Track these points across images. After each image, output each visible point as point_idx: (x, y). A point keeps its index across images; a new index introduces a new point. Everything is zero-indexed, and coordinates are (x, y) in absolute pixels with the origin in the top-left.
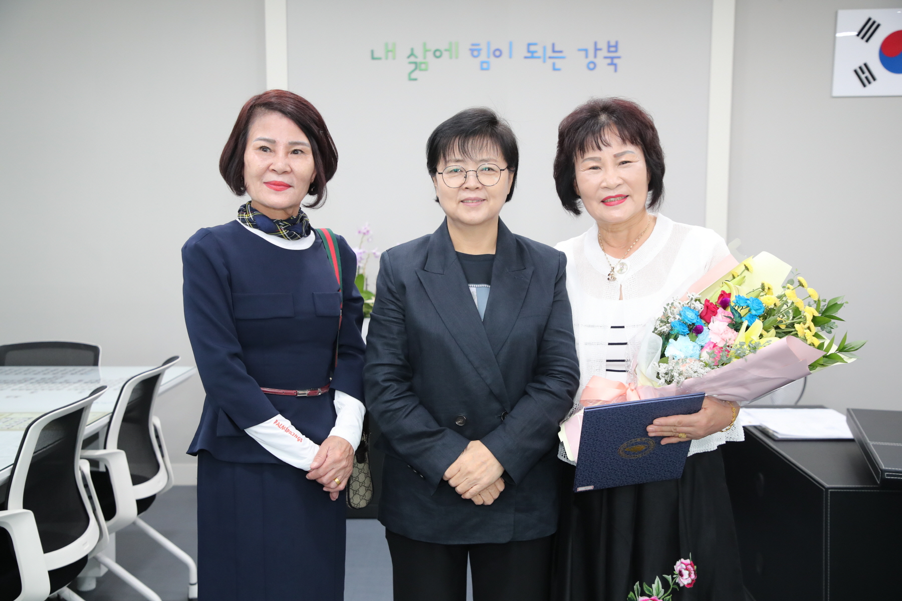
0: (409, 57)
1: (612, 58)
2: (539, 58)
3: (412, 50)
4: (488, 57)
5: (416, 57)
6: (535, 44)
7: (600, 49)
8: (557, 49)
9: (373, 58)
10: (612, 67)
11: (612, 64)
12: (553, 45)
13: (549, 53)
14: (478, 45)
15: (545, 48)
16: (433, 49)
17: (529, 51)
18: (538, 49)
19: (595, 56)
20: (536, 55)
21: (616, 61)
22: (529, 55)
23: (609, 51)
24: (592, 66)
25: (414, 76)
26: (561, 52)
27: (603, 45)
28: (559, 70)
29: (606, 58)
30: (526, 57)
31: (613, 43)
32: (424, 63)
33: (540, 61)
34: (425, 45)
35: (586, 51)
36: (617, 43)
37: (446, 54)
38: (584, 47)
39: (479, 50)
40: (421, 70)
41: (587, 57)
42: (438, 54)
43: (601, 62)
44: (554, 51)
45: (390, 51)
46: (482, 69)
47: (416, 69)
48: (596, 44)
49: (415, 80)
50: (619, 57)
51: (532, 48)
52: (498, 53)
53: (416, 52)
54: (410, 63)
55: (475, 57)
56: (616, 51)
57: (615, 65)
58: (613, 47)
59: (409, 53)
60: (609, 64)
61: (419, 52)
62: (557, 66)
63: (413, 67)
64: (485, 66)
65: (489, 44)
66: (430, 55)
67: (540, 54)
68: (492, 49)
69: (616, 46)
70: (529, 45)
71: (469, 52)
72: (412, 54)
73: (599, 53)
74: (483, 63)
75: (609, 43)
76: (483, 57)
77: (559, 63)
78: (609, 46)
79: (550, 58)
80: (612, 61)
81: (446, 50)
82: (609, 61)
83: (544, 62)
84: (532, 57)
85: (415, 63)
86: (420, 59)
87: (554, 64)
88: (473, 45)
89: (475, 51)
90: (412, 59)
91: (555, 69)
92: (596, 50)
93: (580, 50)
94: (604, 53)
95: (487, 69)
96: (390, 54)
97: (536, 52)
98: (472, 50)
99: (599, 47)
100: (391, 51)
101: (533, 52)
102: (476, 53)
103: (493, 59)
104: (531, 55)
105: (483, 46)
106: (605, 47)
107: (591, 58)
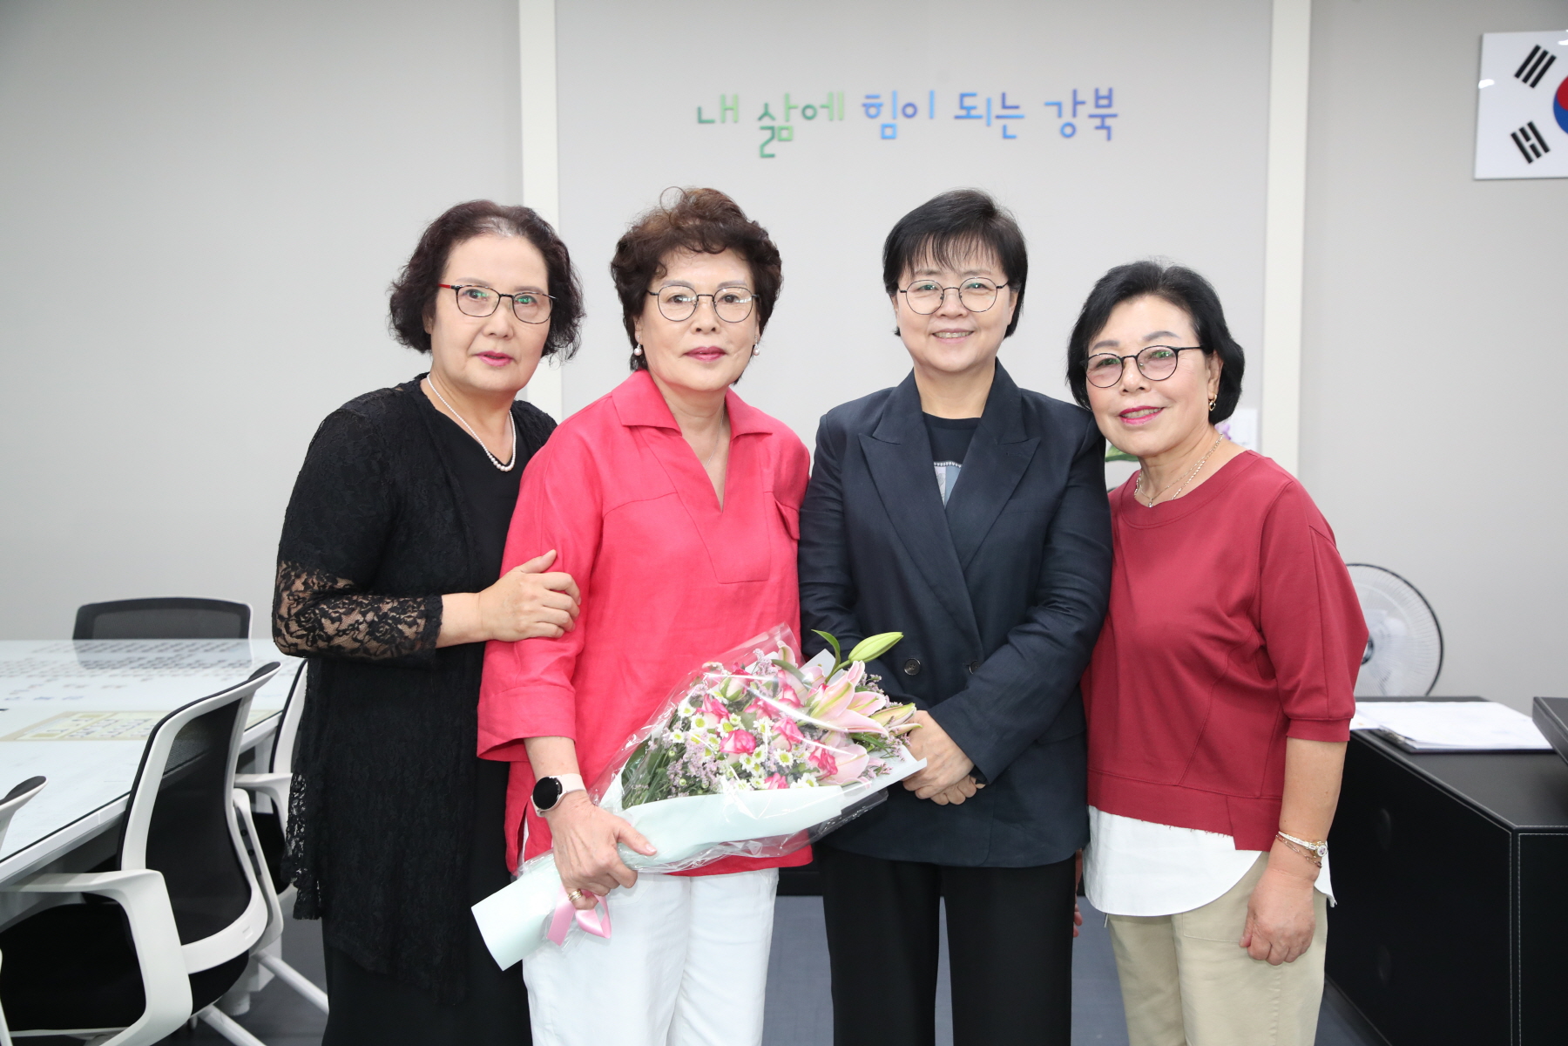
0: (760, 119)
1: (1103, 117)
2: (979, 117)
3: (766, 106)
4: (894, 118)
5: (773, 119)
6: (973, 95)
7: (1083, 103)
8: (1008, 103)
9: (701, 121)
10: (1103, 133)
11: (1102, 127)
12: (1004, 96)
13: (997, 109)
14: (877, 97)
15: (989, 102)
16: (802, 105)
17: (962, 107)
18: (979, 103)
19: (1074, 114)
20: (973, 113)
21: (1109, 122)
22: (963, 113)
23: (1097, 106)
24: (1068, 130)
25: (768, 150)
26: (1016, 107)
27: (1087, 95)
28: (1013, 137)
29: (1092, 116)
30: (957, 117)
31: (1104, 92)
32: (787, 129)
33: (983, 122)
34: (787, 97)
35: (1059, 105)
36: (1110, 91)
37: (822, 113)
38: (1057, 99)
39: (879, 106)
40: (781, 140)
41: (1060, 115)
42: (809, 112)
43: (1085, 124)
44: (1004, 107)
45: (729, 109)
46: (884, 137)
47: (772, 138)
48: (1075, 93)
49: (772, 156)
50: (1114, 116)
51: (968, 102)
52: (910, 111)
53: (772, 110)
54: (763, 128)
55: (872, 117)
56: (1109, 106)
57: (1108, 129)
58: (1104, 99)
59: (761, 111)
60: (1097, 128)
61: (777, 109)
62: (1009, 132)
63: (768, 134)
64: (888, 132)
65: (895, 95)
66: (796, 115)
67: (981, 111)
68: (901, 104)
69: (1109, 97)
70: (963, 96)
71: (863, 109)
72: (766, 114)
73: (1079, 108)
74: (885, 127)
75: (1097, 91)
76: (885, 117)
77: (1013, 127)
78: (1098, 97)
79: (998, 117)
80: (1103, 122)
81: (823, 107)
82: (1097, 122)
83: (988, 124)
84: (968, 117)
85: (772, 129)
86: (779, 122)
87: (1005, 128)
88: (868, 97)
89: (871, 107)
90: (767, 122)
91: (1006, 136)
92: (1076, 103)
93: (1048, 104)
94: (1089, 108)
95: (892, 138)
96: (729, 113)
97: (974, 108)
98: (867, 106)
99: (1080, 98)
100: (732, 109)
101: (969, 109)
102: (873, 111)
103: (901, 121)
104: (967, 113)
105: (886, 99)
106: (1090, 99)
107: (1067, 117)
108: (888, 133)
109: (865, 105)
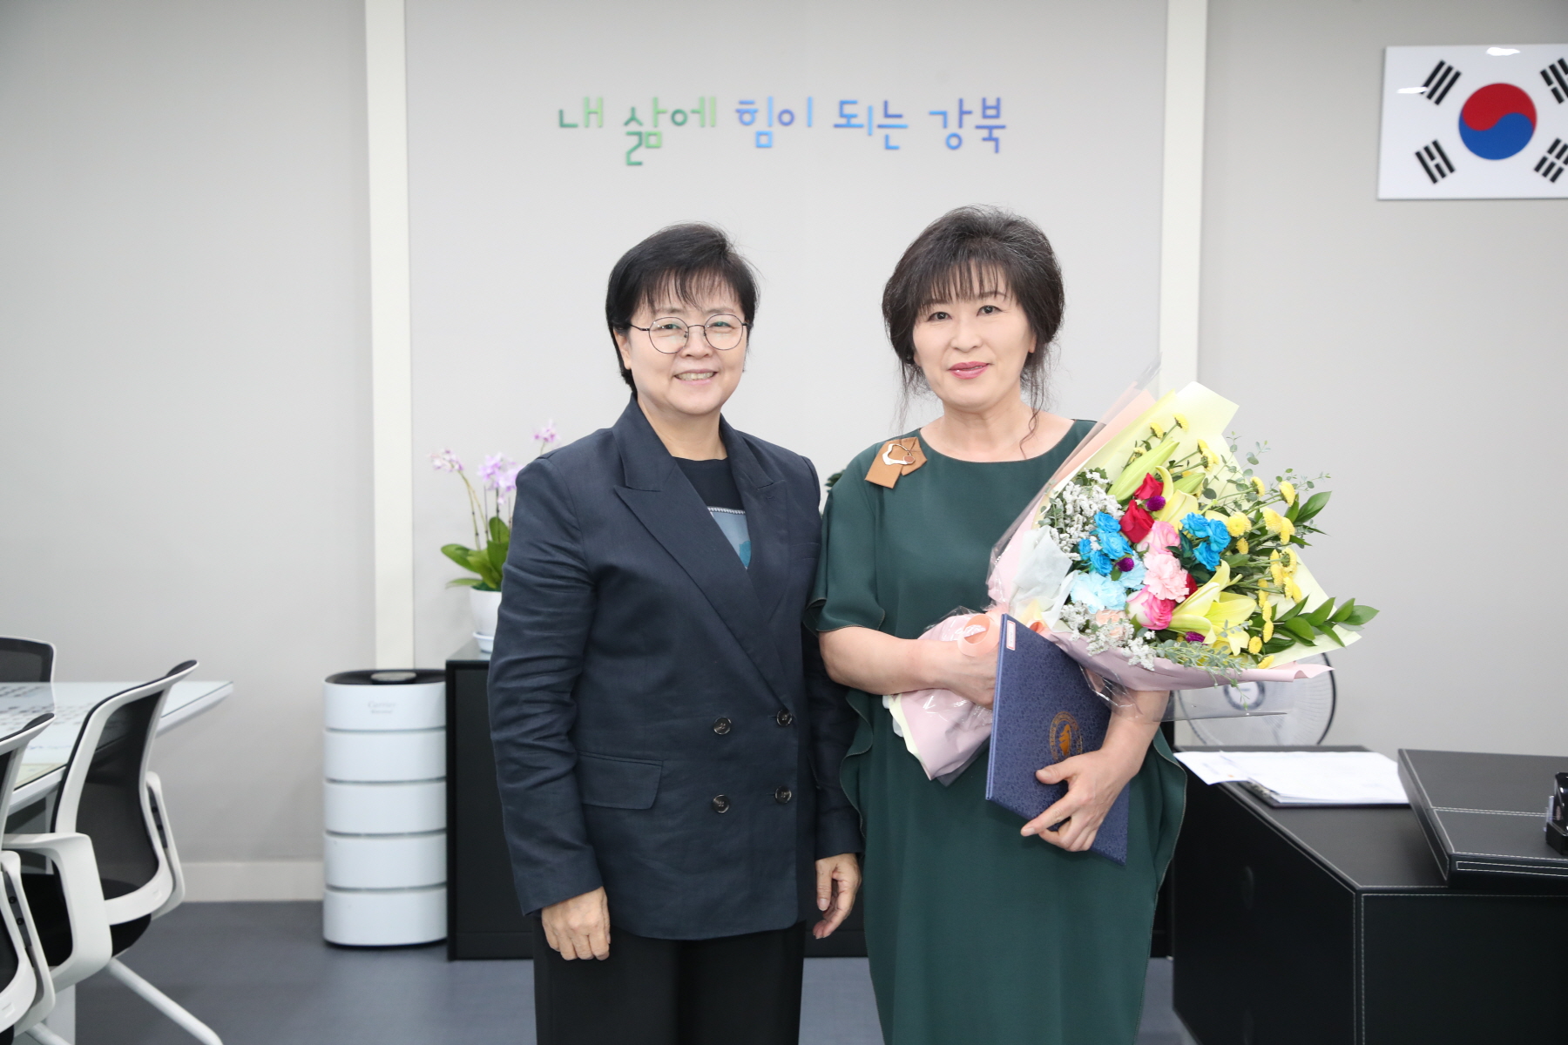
0: (627, 124)
1: (991, 128)
2: (860, 126)
3: (633, 110)
4: (770, 126)
5: (641, 124)
6: (854, 102)
7: (969, 113)
8: (891, 111)
9: (562, 125)
10: (991, 145)
11: (990, 138)
12: (886, 104)
13: (879, 118)
14: (751, 103)
15: (870, 110)
16: (671, 109)
17: (842, 115)
18: (859, 111)
19: (961, 126)
20: (854, 121)
21: (996, 133)
22: (843, 121)
23: (985, 116)
24: (954, 142)
25: (635, 157)
26: (899, 116)
27: (973, 105)
28: (896, 148)
29: (978, 127)
30: (837, 126)
32: (655, 135)
33: (864, 131)
34: (655, 101)
35: (944, 114)
36: (998, 100)
37: (693, 119)
38: (942, 108)
39: (753, 113)
40: (649, 147)
41: (945, 126)
42: (679, 118)
43: (972, 136)
44: (887, 115)
45: (593, 113)
46: (759, 146)
47: (639, 145)
48: (961, 102)
49: (640, 164)
50: (1003, 127)
51: (848, 109)
52: (786, 118)
53: (639, 115)
54: (630, 134)
55: (746, 124)
56: (997, 116)
57: (996, 140)
58: (991, 109)
59: (627, 116)
60: (985, 139)
61: (644, 114)
62: (892, 143)
63: (634, 140)
65: (770, 101)
66: (665, 120)
67: (862, 119)
68: (777, 111)
69: (997, 107)
70: (843, 103)
71: (736, 115)
72: (633, 119)
73: (966, 117)
74: (760, 134)
75: (984, 100)
76: (761, 124)
77: (896, 137)
78: (985, 107)
79: (880, 126)
80: (990, 133)
81: (694, 112)
82: (985, 133)
83: (870, 134)
84: (848, 126)
85: (639, 134)
86: (647, 128)
87: (887, 138)
88: (742, 103)
89: (745, 113)
90: (633, 127)
91: (888, 147)
92: (962, 113)
93: (933, 113)
94: (975, 118)
95: (768, 146)
96: (593, 117)
97: (854, 116)
98: (741, 112)
99: (966, 107)
100: (596, 113)
101: (849, 117)
102: (747, 117)
103: (777, 129)
104: (847, 121)
105: (761, 105)
106: (977, 110)
107: (953, 127)
108: (763, 141)
109: (738, 111)
